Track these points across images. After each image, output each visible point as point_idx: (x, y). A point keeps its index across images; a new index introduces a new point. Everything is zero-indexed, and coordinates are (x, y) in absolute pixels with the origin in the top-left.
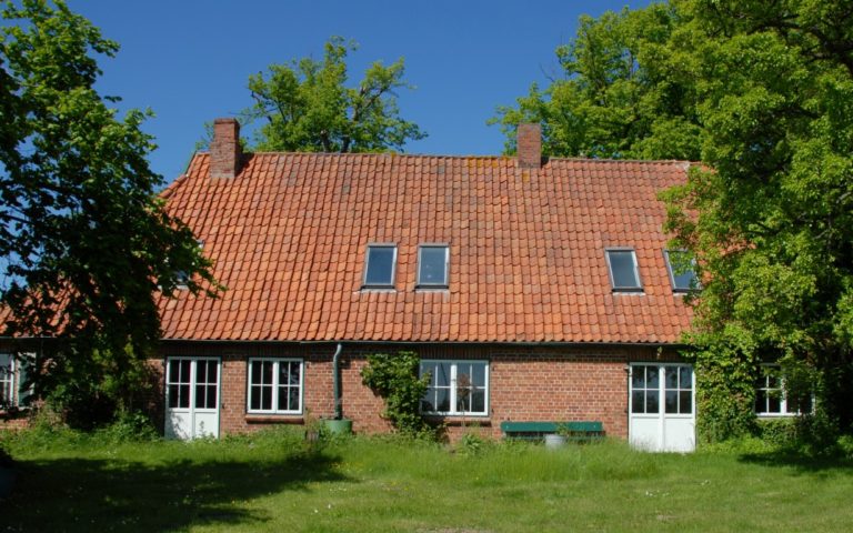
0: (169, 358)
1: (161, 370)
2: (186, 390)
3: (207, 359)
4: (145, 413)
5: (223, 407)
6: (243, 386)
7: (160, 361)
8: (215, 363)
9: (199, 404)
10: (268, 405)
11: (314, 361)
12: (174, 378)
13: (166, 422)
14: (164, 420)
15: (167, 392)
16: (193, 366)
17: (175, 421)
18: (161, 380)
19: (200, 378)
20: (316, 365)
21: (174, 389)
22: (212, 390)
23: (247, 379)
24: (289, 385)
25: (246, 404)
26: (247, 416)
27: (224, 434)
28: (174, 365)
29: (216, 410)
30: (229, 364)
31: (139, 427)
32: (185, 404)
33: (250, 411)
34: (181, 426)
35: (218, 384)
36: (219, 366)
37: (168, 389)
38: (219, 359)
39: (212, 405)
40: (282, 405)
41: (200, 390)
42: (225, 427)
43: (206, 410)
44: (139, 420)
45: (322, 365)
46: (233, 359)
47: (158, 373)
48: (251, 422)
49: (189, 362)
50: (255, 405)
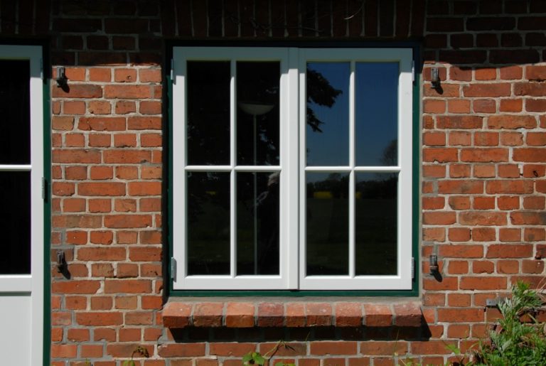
5: (59, 267)
6: (148, 173)
11: (465, 60)
20: (474, 78)
23: (167, 140)
24: (352, 168)
25: (167, 255)
26: (175, 308)
29: (33, 280)
30: (82, 76)
33: (184, 281)
35: (36, 167)
42: (72, 356)
45: (498, 77)
46: (99, 56)
48: (187, 333)
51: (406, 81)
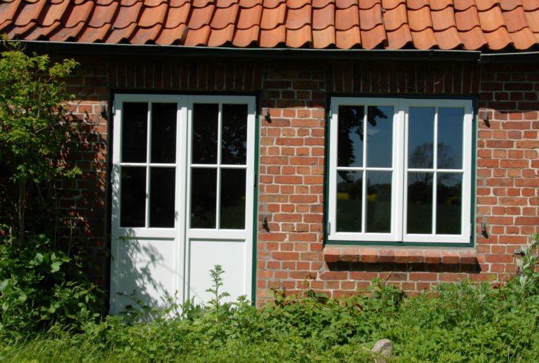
0: (120, 98)
1: (101, 128)
2: (165, 180)
3: (221, 100)
4: (60, 245)
5: (264, 225)
6: (315, 170)
7: (96, 107)
8: (242, 112)
9: (201, 217)
10: (380, 222)
11: (504, 107)
12: (132, 149)
13: (116, 266)
14: (109, 260)
15: (116, 187)
16: (184, 119)
17: (140, 260)
18: (101, 155)
19: (202, 150)
20: (509, 118)
21: (132, 179)
22: (235, 181)
23: (327, 152)
24: (435, 170)
25: (325, 219)
26: (329, 250)
27: (266, 295)
28: (133, 116)
29: (247, 233)
30: (279, 114)
31: (45, 285)
32: (164, 217)
33: (334, 235)
34: (155, 272)
35: (249, 166)
36: (251, 119)
37: (117, 177)
38: (250, 101)
39: (234, 219)
40: (417, 222)
41: (201, 181)
42: (269, 277)
43: (217, 232)
44: (46, 265)
45: (523, 118)
46: (289, 102)
47: (93, 137)
48: (338, 265)
49: (171, 110)
50: (348, 221)
51: (468, 119)
